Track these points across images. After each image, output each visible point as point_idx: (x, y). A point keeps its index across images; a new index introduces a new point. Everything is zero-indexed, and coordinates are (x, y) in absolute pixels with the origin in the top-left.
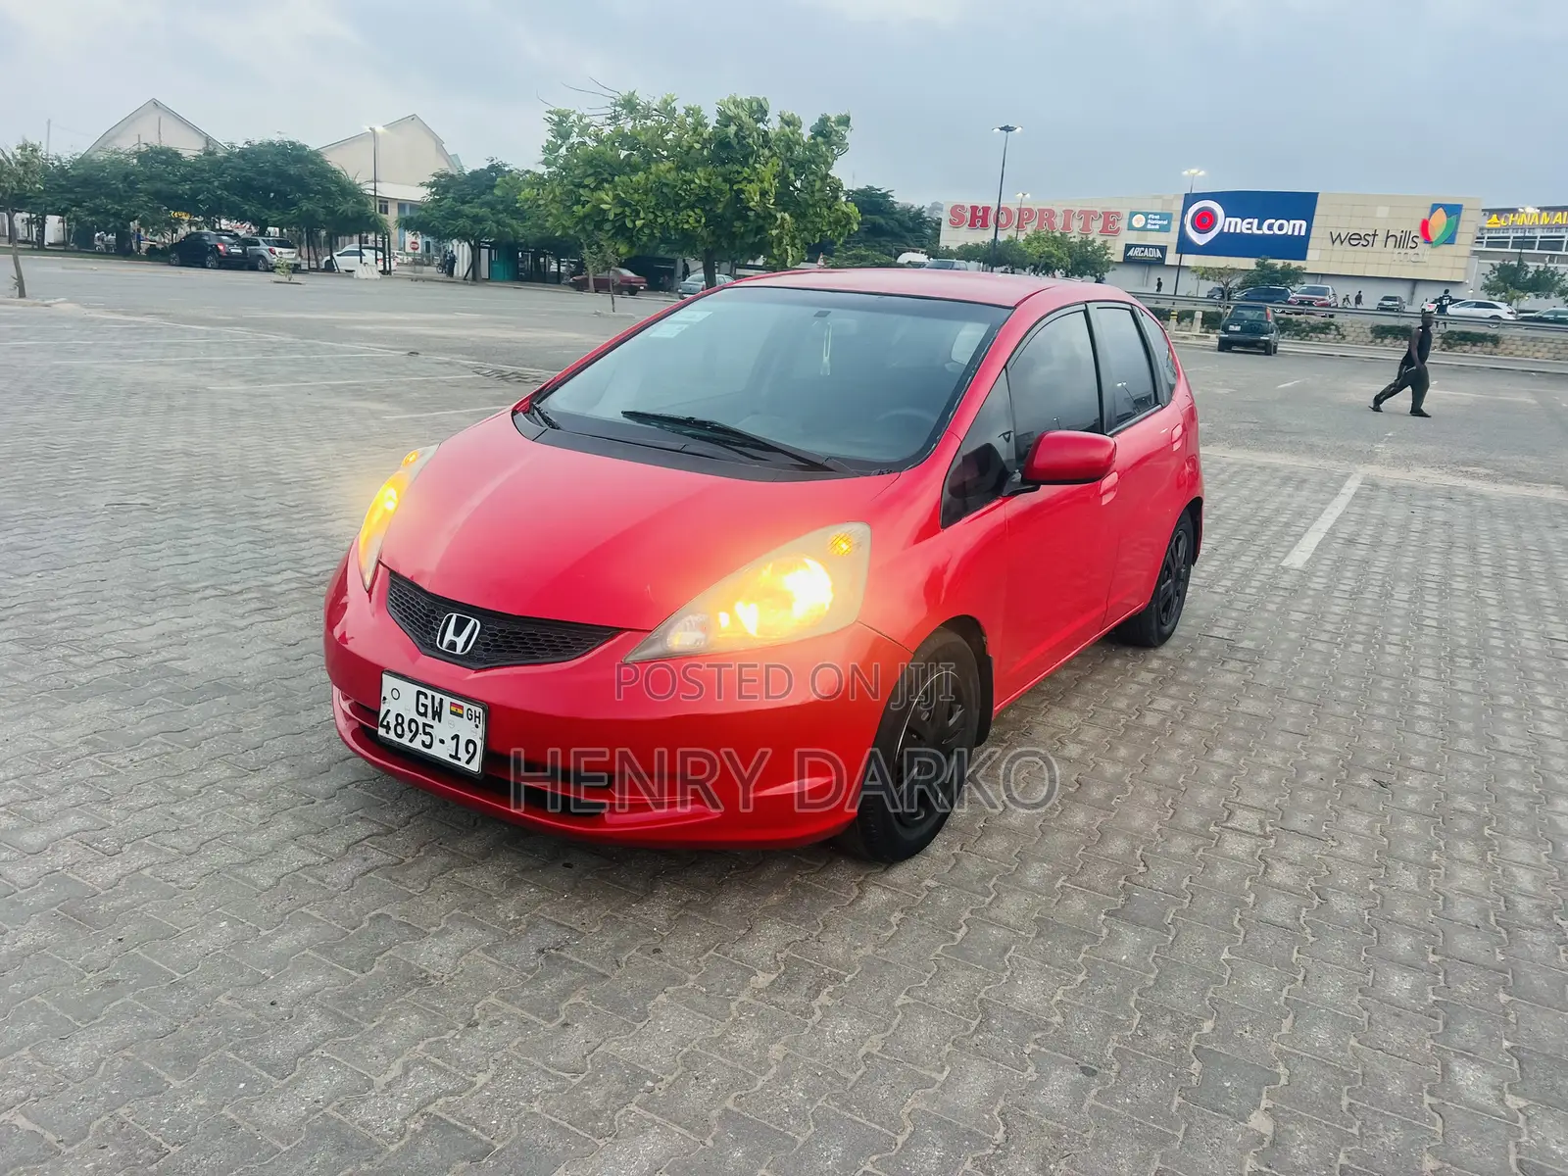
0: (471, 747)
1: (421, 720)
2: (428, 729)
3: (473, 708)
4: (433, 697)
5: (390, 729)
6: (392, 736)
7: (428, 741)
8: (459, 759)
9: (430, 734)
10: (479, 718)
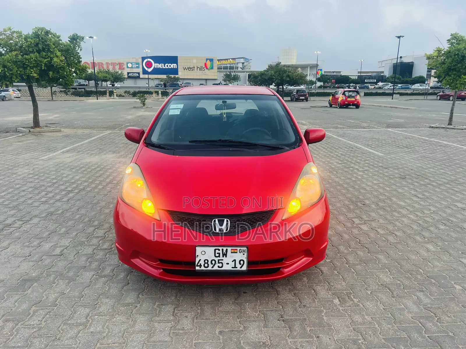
0: (242, 262)
1: (217, 259)
2: (220, 261)
3: (242, 249)
4: (223, 250)
5: (201, 266)
6: (203, 268)
7: (220, 265)
8: (237, 268)
9: (222, 263)
10: (245, 251)
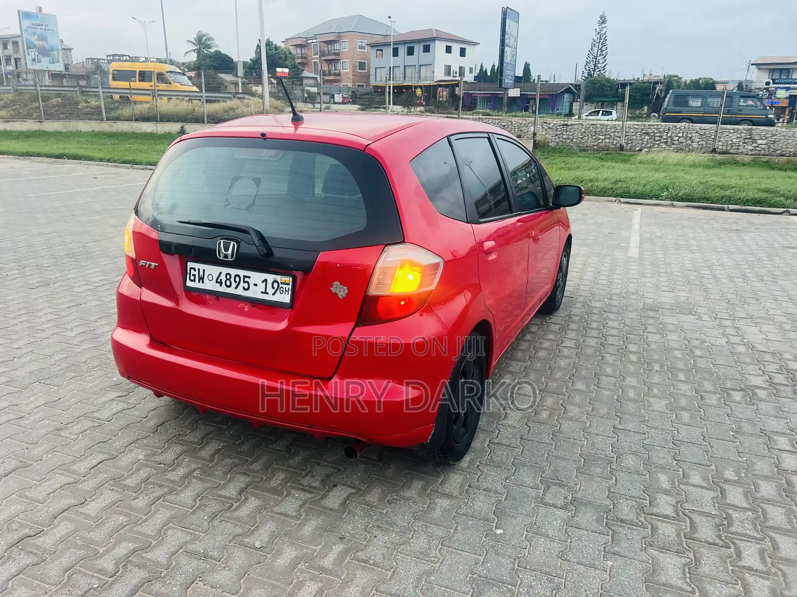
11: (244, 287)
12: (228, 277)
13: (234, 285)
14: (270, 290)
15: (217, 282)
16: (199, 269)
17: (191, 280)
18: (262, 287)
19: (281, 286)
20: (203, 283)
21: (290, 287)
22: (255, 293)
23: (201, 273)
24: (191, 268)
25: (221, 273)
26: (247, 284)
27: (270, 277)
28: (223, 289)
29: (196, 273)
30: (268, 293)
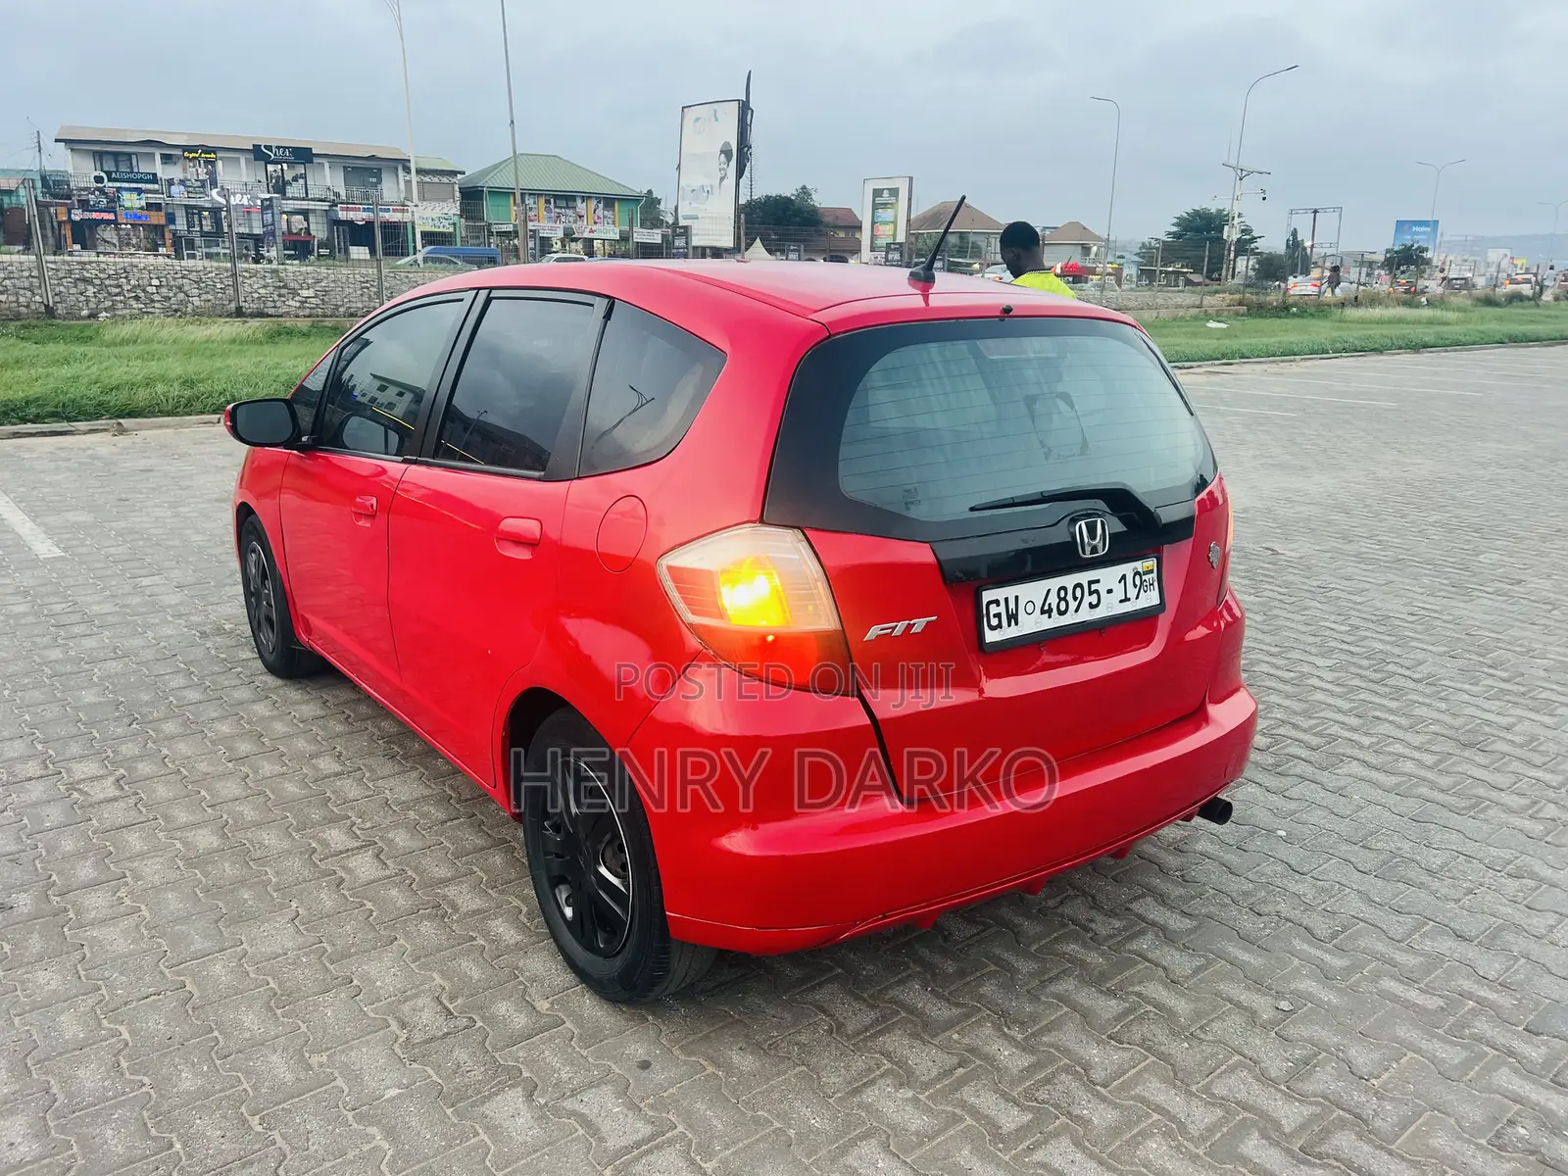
11: (1090, 603)
12: (1062, 594)
13: (1073, 605)
14: (1132, 592)
15: (1043, 612)
16: (1006, 599)
17: (992, 628)
18: (1119, 594)
19: (1144, 578)
20: (1016, 624)
21: (1155, 575)
22: (1111, 607)
23: (1012, 605)
24: (989, 603)
25: (1049, 591)
26: (1095, 596)
27: (1127, 569)
28: (1056, 621)
29: (1002, 609)
30: (1129, 600)
